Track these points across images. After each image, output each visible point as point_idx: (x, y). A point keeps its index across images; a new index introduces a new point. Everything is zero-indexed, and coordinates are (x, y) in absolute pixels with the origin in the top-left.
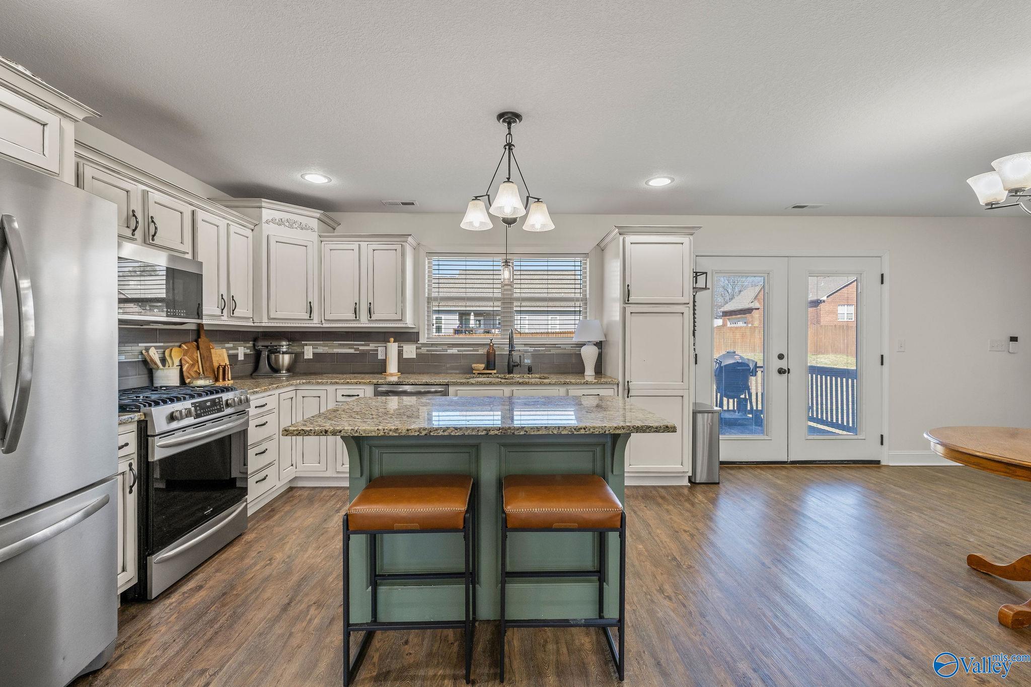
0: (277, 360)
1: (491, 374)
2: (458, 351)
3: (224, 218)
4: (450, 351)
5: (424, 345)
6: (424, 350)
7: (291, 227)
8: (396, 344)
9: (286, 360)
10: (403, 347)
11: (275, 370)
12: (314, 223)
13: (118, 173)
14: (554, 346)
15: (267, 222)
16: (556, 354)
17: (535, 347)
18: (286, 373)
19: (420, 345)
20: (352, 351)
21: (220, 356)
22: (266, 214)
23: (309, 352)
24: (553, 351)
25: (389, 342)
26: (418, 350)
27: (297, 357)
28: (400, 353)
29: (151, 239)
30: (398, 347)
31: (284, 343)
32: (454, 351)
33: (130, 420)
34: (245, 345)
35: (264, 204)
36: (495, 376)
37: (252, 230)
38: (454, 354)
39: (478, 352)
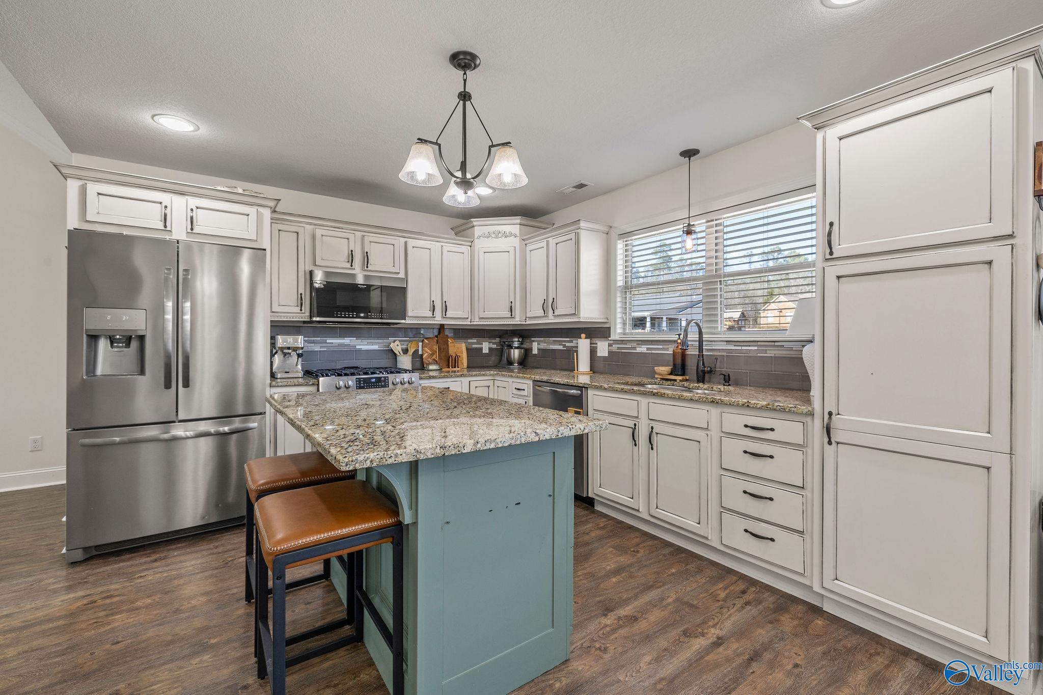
0: (509, 354)
1: (675, 380)
2: (648, 349)
3: (437, 242)
4: (639, 350)
5: (616, 342)
6: (615, 348)
7: (497, 237)
8: (588, 340)
9: (516, 354)
10: (597, 344)
11: (510, 363)
12: (516, 229)
13: (342, 229)
14: (773, 344)
15: (479, 237)
16: (775, 357)
17: (742, 346)
18: (517, 366)
19: (612, 342)
20: (561, 347)
21: (458, 349)
22: (478, 231)
23: (535, 347)
24: (771, 353)
25: (580, 338)
26: (610, 348)
27: (527, 352)
28: (593, 351)
29: (365, 267)
30: (591, 344)
31: (517, 339)
32: (643, 349)
33: (306, 383)
34: (490, 341)
35: (475, 223)
36: (681, 383)
37: (471, 246)
38: (643, 353)
39: (668, 351)
